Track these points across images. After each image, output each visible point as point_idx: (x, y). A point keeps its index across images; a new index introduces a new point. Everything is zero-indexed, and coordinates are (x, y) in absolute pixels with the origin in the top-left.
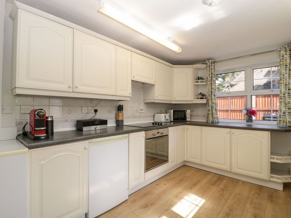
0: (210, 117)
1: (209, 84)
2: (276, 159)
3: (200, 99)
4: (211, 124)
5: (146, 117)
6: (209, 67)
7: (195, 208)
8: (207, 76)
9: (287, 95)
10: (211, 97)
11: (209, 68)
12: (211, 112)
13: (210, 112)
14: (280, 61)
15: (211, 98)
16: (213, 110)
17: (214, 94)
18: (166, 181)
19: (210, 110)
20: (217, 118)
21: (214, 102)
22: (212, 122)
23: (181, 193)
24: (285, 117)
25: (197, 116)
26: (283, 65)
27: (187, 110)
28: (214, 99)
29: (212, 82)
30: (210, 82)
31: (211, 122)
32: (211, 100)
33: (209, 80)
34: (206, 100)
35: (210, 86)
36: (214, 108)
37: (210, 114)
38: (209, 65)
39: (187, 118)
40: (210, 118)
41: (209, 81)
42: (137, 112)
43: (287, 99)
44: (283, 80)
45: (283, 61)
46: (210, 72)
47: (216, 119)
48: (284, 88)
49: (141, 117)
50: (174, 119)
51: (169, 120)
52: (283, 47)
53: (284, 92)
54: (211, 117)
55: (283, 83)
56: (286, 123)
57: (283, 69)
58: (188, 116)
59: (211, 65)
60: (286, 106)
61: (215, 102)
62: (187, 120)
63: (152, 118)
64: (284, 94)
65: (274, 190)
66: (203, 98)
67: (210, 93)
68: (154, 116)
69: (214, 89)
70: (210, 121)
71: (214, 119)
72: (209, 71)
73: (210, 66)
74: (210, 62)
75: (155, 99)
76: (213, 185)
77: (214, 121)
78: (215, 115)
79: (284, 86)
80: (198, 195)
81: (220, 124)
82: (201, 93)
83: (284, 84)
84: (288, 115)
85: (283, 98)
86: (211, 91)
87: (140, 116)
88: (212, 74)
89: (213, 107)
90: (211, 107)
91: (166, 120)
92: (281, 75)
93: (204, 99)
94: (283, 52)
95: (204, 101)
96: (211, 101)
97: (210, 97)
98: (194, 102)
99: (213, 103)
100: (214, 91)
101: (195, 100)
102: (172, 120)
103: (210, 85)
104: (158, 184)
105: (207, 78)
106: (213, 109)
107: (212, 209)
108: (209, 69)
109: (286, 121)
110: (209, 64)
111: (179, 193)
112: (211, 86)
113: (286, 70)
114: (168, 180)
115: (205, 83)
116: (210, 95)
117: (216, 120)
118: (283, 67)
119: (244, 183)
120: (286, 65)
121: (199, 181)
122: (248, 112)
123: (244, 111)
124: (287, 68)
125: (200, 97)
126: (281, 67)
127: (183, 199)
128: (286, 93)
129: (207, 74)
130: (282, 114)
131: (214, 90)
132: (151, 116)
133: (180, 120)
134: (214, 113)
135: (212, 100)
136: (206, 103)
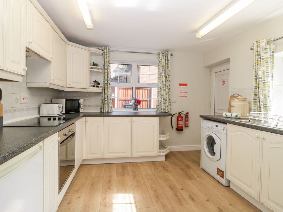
0: (106, 107)
2: (162, 138)
3: (96, 88)
4: (107, 114)
5: (29, 109)
6: (106, 54)
7: (131, 207)
8: (104, 63)
9: (162, 89)
12: (106, 102)
14: (159, 62)
16: (109, 100)
18: (76, 192)
19: (107, 100)
23: (105, 198)
24: (161, 105)
25: (90, 106)
26: (161, 66)
27: (81, 100)
30: (107, 70)
31: (106, 112)
32: (107, 89)
33: (106, 68)
34: (101, 89)
35: (107, 75)
37: (106, 103)
39: (81, 109)
42: (17, 102)
43: (163, 92)
44: (161, 78)
45: (161, 63)
47: (111, 108)
48: (161, 84)
49: (23, 110)
50: (66, 111)
52: (161, 52)
53: (161, 87)
55: (161, 79)
56: (162, 110)
57: (161, 69)
58: (82, 106)
59: (108, 53)
60: (162, 97)
62: (80, 112)
63: (37, 111)
64: (161, 88)
65: (161, 162)
66: (98, 87)
68: (39, 108)
69: (109, 78)
70: (106, 111)
71: (109, 109)
72: (106, 59)
74: (107, 50)
75: (51, 83)
76: (124, 175)
78: (110, 104)
79: (161, 82)
80: (122, 192)
81: (113, 114)
82: (96, 80)
83: (161, 81)
84: (163, 103)
85: (160, 91)
87: (21, 108)
88: (108, 62)
90: (106, 97)
92: (159, 73)
94: (161, 56)
95: (99, 90)
97: (107, 86)
98: (89, 90)
101: (91, 88)
103: (107, 73)
104: (70, 203)
105: (104, 66)
107: (143, 199)
108: (105, 56)
109: (162, 108)
110: (106, 51)
111: (103, 200)
113: (163, 70)
114: (78, 191)
115: (101, 71)
116: (107, 84)
117: (111, 110)
118: (161, 68)
119: (142, 163)
120: (163, 67)
121: (110, 177)
122: (135, 101)
124: (163, 69)
125: (96, 85)
126: (160, 67)
127: (113, 204)
128: (162, 87)
129: (104, 62)
130: (159, 103)
132: (35, 108)
133: (73, 112)
134: (109, 102)
136: (101, 92)
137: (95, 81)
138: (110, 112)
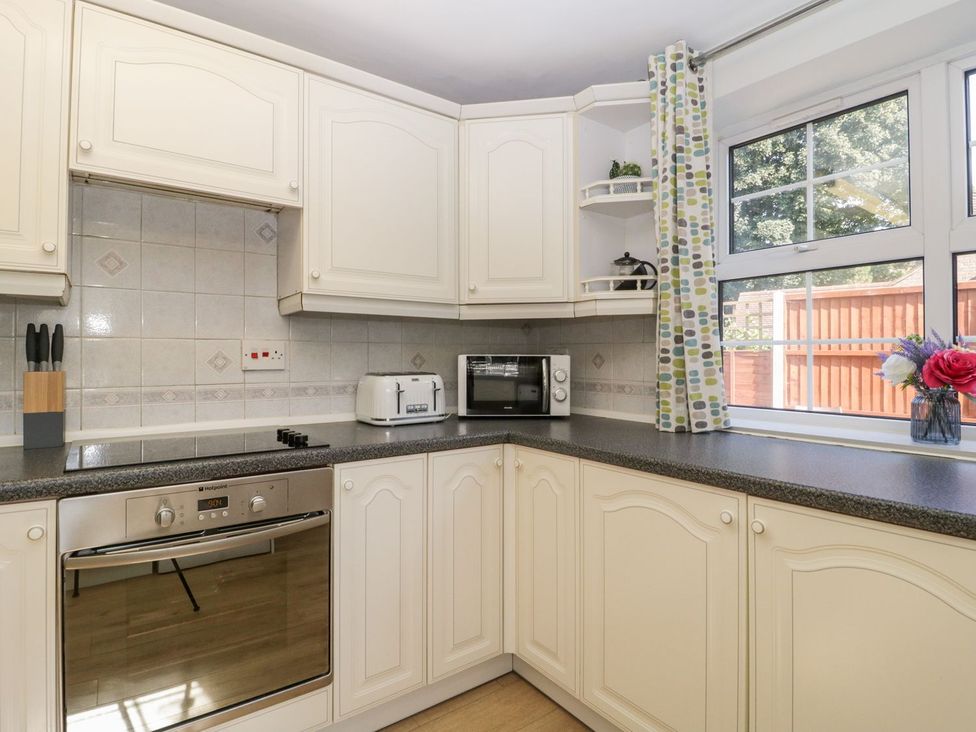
0: (671, 397)
1: (665, 196)
5: (301, 391)
8: (654, 146)
10: (676, 273)
11: (664, 100)
12: (671, 368)
13: (670, 365)
15: (676, 284)
16: (687, 357)
17: (697, 256)
19: (671, 355)
20: (715, 405)
21: (694, 308)
22: (680, 431)
27: (554, 358)
28: (691, 286)
29: (681, 183)
31: (672, 429)
32: (671, 291)
33: (664, 170)
36: (695, 343)
37: (668, 377)
38: (663, 83)
39: (553, 403)
40: (667, 403)
41: (665, 179)
42: (220, 368)
46: (669, 119)
47: (707, 410)
49: (258, 393)
51: (431, 412)
54: (672, 400)
58: (557, 389)
59: (674, 79)
61: (700, 308)
66: (632, 286)
67: (669, 248)
69: (694, 225)
70: (668, 425)
71: (692, 410)
72: (660, 114)
73: (669, 84)
77: (694, 421)
78: (702, 384)
82: (627, 255)
86: (675, 239)
87: (250, 387)
88: (679, 130)
89: (686, 338)
90: (671, 339)
91: (409, 411)
93: (639, 293)
96: (671, 300)
98: (584, 311)
99: (690, 314)
100: (696, 241)
102: (462, 411)
103: (671, 198)
105: (655, 162)
106: (687, 348)
112: (675, 210)
116: (669, 264)
117: (709, 419)
122: (920, 367)
123: (892, 359)
131: (694, 233)
132: (338, 389)
133: (510, 411)
134: (695, 373)
135: (677, 292)
136: (650, 312)
137: (627, 260)
138: (695, 430)
